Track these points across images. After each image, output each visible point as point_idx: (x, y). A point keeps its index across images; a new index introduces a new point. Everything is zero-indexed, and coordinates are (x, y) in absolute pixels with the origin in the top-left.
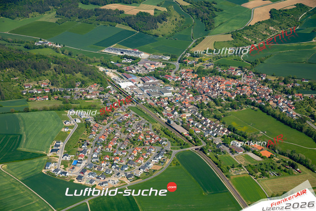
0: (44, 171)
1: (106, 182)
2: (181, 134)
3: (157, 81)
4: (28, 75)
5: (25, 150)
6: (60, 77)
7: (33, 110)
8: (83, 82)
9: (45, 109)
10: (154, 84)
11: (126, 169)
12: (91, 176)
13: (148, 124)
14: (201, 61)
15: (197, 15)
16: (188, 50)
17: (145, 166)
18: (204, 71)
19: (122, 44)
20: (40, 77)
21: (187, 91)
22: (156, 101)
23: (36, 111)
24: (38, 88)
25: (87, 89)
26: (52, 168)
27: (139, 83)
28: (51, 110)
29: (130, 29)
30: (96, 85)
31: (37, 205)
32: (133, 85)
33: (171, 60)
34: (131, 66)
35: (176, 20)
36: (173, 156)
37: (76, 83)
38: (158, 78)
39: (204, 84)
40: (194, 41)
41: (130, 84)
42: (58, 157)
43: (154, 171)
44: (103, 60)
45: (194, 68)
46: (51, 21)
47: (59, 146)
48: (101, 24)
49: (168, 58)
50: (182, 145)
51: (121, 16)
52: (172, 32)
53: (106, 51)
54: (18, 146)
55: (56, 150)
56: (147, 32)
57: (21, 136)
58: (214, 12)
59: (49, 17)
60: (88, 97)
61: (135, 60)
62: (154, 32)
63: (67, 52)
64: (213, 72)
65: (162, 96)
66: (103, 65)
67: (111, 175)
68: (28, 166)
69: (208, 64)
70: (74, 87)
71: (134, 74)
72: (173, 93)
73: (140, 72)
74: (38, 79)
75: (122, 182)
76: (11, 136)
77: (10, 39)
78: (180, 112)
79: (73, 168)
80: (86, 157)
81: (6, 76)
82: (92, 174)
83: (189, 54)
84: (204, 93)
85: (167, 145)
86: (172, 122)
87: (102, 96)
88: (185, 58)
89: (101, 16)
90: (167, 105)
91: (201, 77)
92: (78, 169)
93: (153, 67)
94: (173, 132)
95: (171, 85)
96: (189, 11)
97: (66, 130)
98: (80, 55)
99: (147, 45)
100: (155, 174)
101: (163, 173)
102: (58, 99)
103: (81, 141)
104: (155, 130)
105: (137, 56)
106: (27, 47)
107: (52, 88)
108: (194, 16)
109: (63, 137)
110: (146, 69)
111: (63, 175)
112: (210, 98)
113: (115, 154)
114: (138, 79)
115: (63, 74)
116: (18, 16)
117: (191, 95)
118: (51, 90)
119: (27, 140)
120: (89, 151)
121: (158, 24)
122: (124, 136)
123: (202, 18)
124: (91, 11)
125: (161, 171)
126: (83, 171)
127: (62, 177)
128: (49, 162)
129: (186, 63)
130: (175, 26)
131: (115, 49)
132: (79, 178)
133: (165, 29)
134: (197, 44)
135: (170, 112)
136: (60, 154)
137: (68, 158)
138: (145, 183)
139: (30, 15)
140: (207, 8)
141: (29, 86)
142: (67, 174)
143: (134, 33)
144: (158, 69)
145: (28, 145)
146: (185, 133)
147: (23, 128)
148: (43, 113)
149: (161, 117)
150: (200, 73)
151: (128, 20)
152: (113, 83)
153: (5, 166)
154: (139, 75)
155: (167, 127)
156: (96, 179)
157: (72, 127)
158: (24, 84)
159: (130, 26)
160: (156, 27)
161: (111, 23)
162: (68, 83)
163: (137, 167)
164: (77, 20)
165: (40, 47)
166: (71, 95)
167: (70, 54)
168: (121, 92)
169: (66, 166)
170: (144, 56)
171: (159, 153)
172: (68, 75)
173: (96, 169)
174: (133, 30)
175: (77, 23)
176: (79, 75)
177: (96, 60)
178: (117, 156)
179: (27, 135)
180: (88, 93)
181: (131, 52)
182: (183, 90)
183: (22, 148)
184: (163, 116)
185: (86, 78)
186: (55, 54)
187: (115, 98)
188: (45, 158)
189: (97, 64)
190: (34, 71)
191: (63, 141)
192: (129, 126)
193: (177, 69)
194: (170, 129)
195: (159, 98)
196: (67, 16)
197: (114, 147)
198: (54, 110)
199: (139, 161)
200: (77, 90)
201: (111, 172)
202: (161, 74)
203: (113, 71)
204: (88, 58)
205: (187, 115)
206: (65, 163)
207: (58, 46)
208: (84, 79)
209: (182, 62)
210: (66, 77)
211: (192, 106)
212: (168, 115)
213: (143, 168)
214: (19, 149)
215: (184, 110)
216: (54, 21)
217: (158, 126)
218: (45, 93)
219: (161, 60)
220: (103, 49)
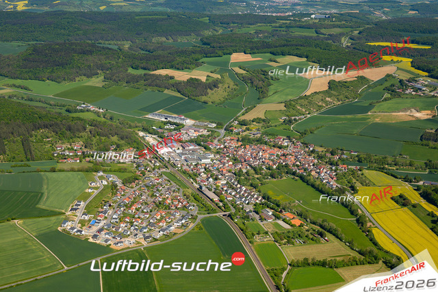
0: (59, 229)
1: (122, 242)
2: (211, 200)
3: (197, 147)
4: (62, 137)
5: (44, 207)
6: (95, 140)
7: (60, 171)
8: (118, 146)
9: (72, 170)
10: (193, 151)
11: (145, 230)
12: (107, 236)
13: (179, 189)
14: (248, 129)
15: (252, 83)
16: (237, 118)
17: (166, 229)
18: (249, 139)
19: (168, 110)
20: (74, 139)
21: (227, 158)
22: (192, 167)
23: (63, 171)
24: (71, 149)
26: (68, 225)
27: (178, 149)
28: (79, 171)
29: (179, 95)
30: (132, 149)
31: (47, 260)
32: (171, 150)
33: (217, 128)
34: (174, 133)
36: (198, 221)
37: (111, 147)
38: (199, 145)
39: (247, 152)
40: (244, 109)
42: (76, 216)
43: (175, 234)
44: (145, 125)
45: (240, 136)
46: (97, 85)
47: (79, 205)
48: (149, 90)
49: (214, 125)
50: (209, 211)
51: (171, 81)
52: (222, 99)
53: (150, 117)
54: (37, 203)
55: (76, 209)
56: (196, 98)
57: (42, 194)
58: (270, 80)
59: (97, 82)
60: (122, 161)
61: (179, 127)
62: (204, 98)
63: (108, 116)
64: (259, 141)
65: (200, 162)
66: (144, 130)
67: (129, 235)
68: (44, 223)
69: (255, 133)
70: (107, 150)
72: (212, 160)
74: (71, 140)
75: (138, 243)
76: (32, 194)
77: (52, 102)
78: (216, 179)
79: (90, 227)
80: (106, 218)
81: (39, 137)
82: (108, 234)
83: (236, 122)
84: (245, 161)
85: (194, 209)
86: (204, 188)
87: (136, 160)
88: (232, 126)
89: (150, 81)
90: (204, 172)
91: (245, 145)
92: (95, 228)
93: (196, 134)
94: (204, 197)
95: (212, 152)
96: (244, 79)
97: (90, 190)
98: (121, 119)
99: (194, 112)
100: (175, 237)
101: (184, 236)
102: (89, 162)
103: (103, 202)
104: (185, 195)
105: (181, 122)
106: (68, 111)
107: (85, 150)
108: (249, 85)
109: (85, 197)
110: (189, 135)
111: (79, 233)
112: (251, 166)
113: (136, 216)
114: (178, 145)
115: (98, 137)
116: (64, 80)
117: (231, 163)
118: (83, 153)
119: (48, 198)
120: (110, 212)
121: (209, 90)
122: (150, 200)
123: (256, 87)
124: (140, 76)
125: (182, 235)
126: (100, 231)
127: (78, 235)
128: (67, 220)
129: (232, 131)
130: (226, 94)
131: (159, 115)
132: (95, 237)
133: (216, 96)
134: (247, 112)
135: (204, 179)
136: (78, 213)
137: (87, 218)
138: (162, 245)
139: (77, 79)
140: (263, 77)
141: (61, 147)
142: (83, 233)
143: (182, 99)
144: (201, 136)
145: (48, 203)
146: (216, 199)
147: (45, 187)
148: (70, 174)
149: (194, 183)
150: (245, 141)
151: (177, 86)
152: (150, 148)
153: (21, 222)
155: (198, 192)
156: (112, 239)
157: (96, 188)
158: (57, 146)
159: (179, 92)
160: (206, 94)
161: (160, 89)
162: (102, 146)
163: (157, 230)
164: (125, 84)
165: (82, 111)
167: (111, 119)
168: (157, 157)
169: (83, 225)
170: (189, 122)
171: (183, 217)
172: (103, 138)
173: (114, 229)
174: (182, 96)
175: (124, 88)
176: (115, 139)
177: (138, 125)
178: (139, 218)
179: (48, 193)
181: (175, 118)
182: (224, 156)
183: (41, 206)
184: (196, 183)
185: (122, 142)
186: (96, 118)
187: (149, 163)
188: (64, 217)
189: (138, 129)
190: (68, 133)
191: (85, 201)
192: (158, 190)
193: (221, 136)
194: (200, 194)
195: (196, 165)
196: (115, 80)
197: (137, 210)
198: (81, 171)
199: (161, 224)
202: (203, 141)
203: (153, 136)
204: (129, 122)
205: (222, 183)
206: (82, 223)
207: (101, 110)
208: (119, 143)
209: (229, 130)
210: (101, 140)
211: (229, 174)
212: (202, 181)
213: (163, 230)
214: (38, 206)
215: (220, 177)
216: (100, 85)
217: (189, 192)
218: (77, 156)
219: (205, 127)
220: (147, 114)
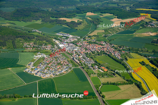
0: (24, 71)
1: (45, 76)
2: (77, 62)
3: (73, 45)
4: (26, 40)
5: (19, 64)
6: (37, 42)
7: (25, 52)
8: (46, 44)
9: (29, 52)
10: (72, 46)
11: (54, 72)
12: (40, 74)
13: (66, 59)
14: (91, 39)
15: (93, 23)
16: (87, 35)
17: (61, 72)
18: (91, 42)
19: (64, 32)
20: (30, 41)
21: (83, 49)
22: (71, 51)
23: (26, 52)
24: (29, 45)
25: (47, 46)
26: (27, 70)
27: (67, 45)
28: (31, 52)
29: (68, 27)
30: (50, 45)
31: (20, 81)
32: (64, 46)
33: (80, 38)
34: (65, 40)
35: (85, 24)
36: (72, 69)
37: (43, 44)
39: (90, 47)
40: (90, 32)
41: (63, 45)
42: (30, 67)
43: (64, 73)
44: (55, 37)
45: (88, 41)
46: (39, 23)
47: (31, 63)
48: (57, 25)
49: (79, 37)
50: (76, 66)
51: (65, 22)
52: (83, 28)
53: (57, 34)
54: (17, 63)
55: (30, 65)
56: (74, 28)
57: (19, 60)
58: (100, 22)
59: (39, 22)
60: (47, 49)
61: (67, 38)
62: (76, 28)
63: (43, 34)
64: (95, 43)
65: (74, 50)
66: (55, 39)
68: (19, 69)
69: (94, 40)
70: (42, 45)
71: (66, 42)
72: (78, 49)
73: (68, 42)
74: (29, 42)
75: (51, 76)
76: (15, 59)
77: (23, 29)
78: (79, 55)
79: (35, 71)
80: (40, 68)
81: (18, 40)
82: (41, 73)
83: (87, 36)
84: (89, 49)
85: (71, 65)
86: (74, 58)
87: (52, 49)
88: (86, 38)
89: (58, 22)
90: (75, 53)
91: (90, 44)
92: (36, 71)
93: (73, 40)
94: (74, 61)
95: (78, 47)
96: (91, 21)
97: (35, 59)
98: (47, 35)
99: (73, 33)
100: (64, 74)
101: (67, 74)
102: (35, 49)
103: (40, 63)
104: (68, 61)
105: (68, 36)
106: (29, 32)
107: (34, 45)
108: (92, 23)
109: (33, 61)
110: (70, 41)
111: (31, 73)
112: (91, 51)
113: (51, 67)
114: (66, 44)
115: (39, 41)
116: (28, 21)
117: (84, 50)
118: (33, 46)
119: (20, 61)
120: (42, 66)
121: (78, 25)
122: (56, 62)
123: (95, 24)
124: (54, 20)
125: (66, 74)
126: (38, 72)
127: (30, 73)
128: (27, 68)
129: (85, 39)
130: (84, 26)
131: (60, 34)
132: (36, 74)
133: (80, 27)
134: (91, 33)
135: (75, 55)
136: (31, 66)
137: (34, 68)
138: (59, 77)
139: (32, 21)
140: (97, 21)
141: (26, 44)
142: (32, 72)
143: (69, 28)
144: (74, 41)
145: (20, 63)
146: (78, 62)
147: (20, 57)
148: (28, 53)
149: (71, 57)
150: (90, 43)
151: (67, 24)
152: (57, 45)
153: (11, 69)
154: (67, 43)
155: (72, 60)
156: (42, 75)
157: (38, 58)
158: (24, 44)
159: (68, 26)
160: (77, 27)
161: (61, 25)
162: (40, 44)
163: (58, 72)
164: (49, 23)
165: (34, 32)
166: (41, 48)
167: (44, 35)
168: (59, 48)
169: (32, 70)
170: (71, 36)
171: (67, 68)
172: (40, 41)
173: (43, 72)
174: (69, 27)
175: (49, 24)
176: (45, 41)
177: (53, 37)
178: (52, 68)
179: (21, 59)
180: (47, 47)
181: (66, 35)
182: (82, 48)
183: (18, 63)
184: (72, 57)
185: (47, 43)
186: (38, 34)
187: (56, 50)
188: (26, 67)
189: (53, 38)
190: (28, 39)
191: (33, 62)
192: (59, 59)
193: (82, 41)
194: (73, 61)
195: (72, 51)
196: (45, 22)
197: (51, 65)
198: (32, 52)
199: (59, 70)
200: (43, 46)
201: (48, 73)
202: (75, 43)
203: (58, 41)
204: (50, 36)
205: (81, 57)
206: (32, 69)
207: (40, 32)
208: (46, 43)
209: (84, 39)
210: (40, 42)
211: (84, 54)
212: (74, 56)
213: (60, 72)
216: (40, 23)
217: (69, 59)
218: (31, 47)
219: (76, 38)
220: (56, 33)
